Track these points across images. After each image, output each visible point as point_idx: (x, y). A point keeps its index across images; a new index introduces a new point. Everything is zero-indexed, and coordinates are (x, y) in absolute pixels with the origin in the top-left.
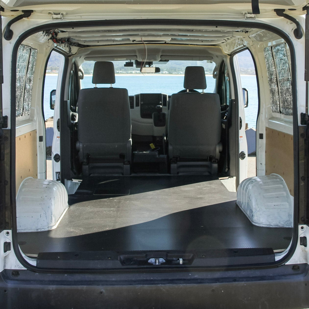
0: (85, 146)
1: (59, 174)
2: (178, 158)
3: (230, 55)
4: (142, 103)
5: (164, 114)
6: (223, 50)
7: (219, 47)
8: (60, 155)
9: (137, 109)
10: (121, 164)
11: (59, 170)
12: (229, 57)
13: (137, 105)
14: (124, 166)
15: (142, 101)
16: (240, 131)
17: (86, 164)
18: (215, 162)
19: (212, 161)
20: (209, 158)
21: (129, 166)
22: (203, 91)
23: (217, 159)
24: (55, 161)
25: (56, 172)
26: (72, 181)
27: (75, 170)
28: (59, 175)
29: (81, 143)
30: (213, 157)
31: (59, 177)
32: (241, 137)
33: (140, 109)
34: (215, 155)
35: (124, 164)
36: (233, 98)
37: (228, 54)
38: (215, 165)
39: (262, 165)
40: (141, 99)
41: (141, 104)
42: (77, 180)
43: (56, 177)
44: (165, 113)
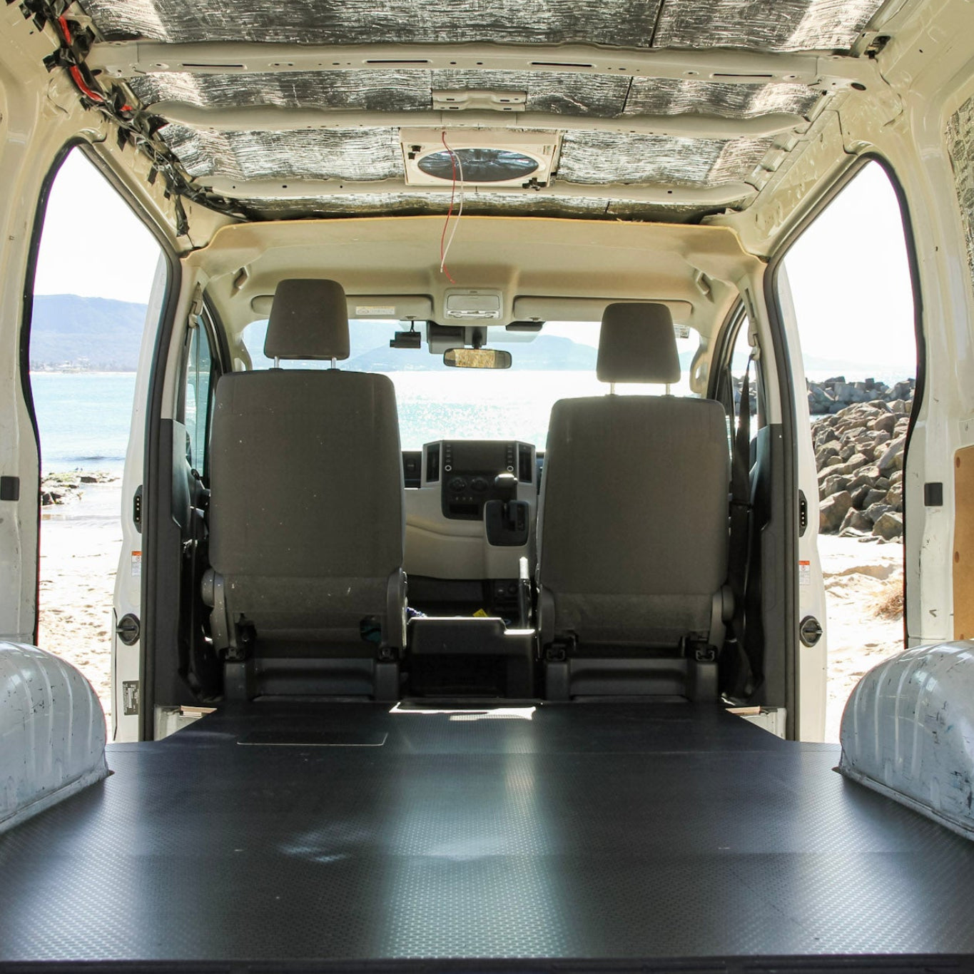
0: (233, 587)
1: (136, 691)
2: (575, 644)
3: (766, 257)
4: (449, 468)
5: (523, 508)
6: (742, 239)
7: (726, 228)
8: (139, 617)
9: (431, 491)
10: (365, 664)
11: (134, 674)
12: (764, 265)
13: (432, 476)
14: (379, 666)
15: (448, 464)
16: (801, 541)
17: (238, 657)
18: (707, 658)
19: (697, 655)
20: (684, 645)
21: (394, 666)
22: (667, 389)
23: (715, 648)
24: (121, 641)
25: (124, 683)
26: (181, 713)
27: (193, 678)
28: (134, 693)
29: (221, 575)
30: (701, 639)
31: (134, 701)
32: (806, 563)
33: (440, 487)
34: (709, 633)
35: (379, 661)
36: (776, 418)
37: (759, 257)
38: (708, 670)
39: (935, 616)
40: (445, 458)
41: (444, 471)
42: (197, 711)
43: (125, 700)
44: (527, 504)
